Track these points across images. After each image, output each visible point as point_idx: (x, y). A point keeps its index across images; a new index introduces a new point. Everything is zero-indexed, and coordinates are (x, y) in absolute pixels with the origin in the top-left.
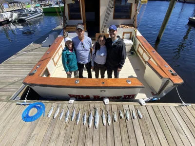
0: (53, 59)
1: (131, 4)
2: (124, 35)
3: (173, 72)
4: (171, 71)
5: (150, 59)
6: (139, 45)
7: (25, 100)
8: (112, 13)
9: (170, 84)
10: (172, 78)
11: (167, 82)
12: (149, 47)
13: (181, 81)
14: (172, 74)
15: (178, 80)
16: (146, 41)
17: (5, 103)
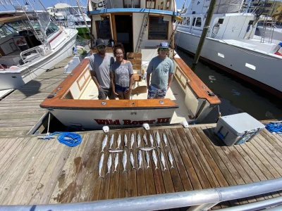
0: (77, 82)
1: (168, 22)
3: (211, 92)
4: (208, 92)
6: (177, 68)
7: (48, 133)
8: (146, 32)
9: (207, 105)
10: (209, 98)
11: (204, 103)
12: (187, 69)
13: (219, 101)
14: (210, 95)
15: (215, 100)
16: (184, 63)
17: (22, 139)
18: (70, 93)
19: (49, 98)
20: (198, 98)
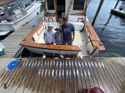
0: (37, 32)
2: (78, 20)
4: (100, 43)
5: (90, 35)
6: (86, 26)
9: (98, 50)
10: (99, 47)
11: (96, 49)
13: (104, 49)
14: (100, 45)
15: (102, 48)
18: (33, 38)
19: (23, 40)
20: (93, 46)
